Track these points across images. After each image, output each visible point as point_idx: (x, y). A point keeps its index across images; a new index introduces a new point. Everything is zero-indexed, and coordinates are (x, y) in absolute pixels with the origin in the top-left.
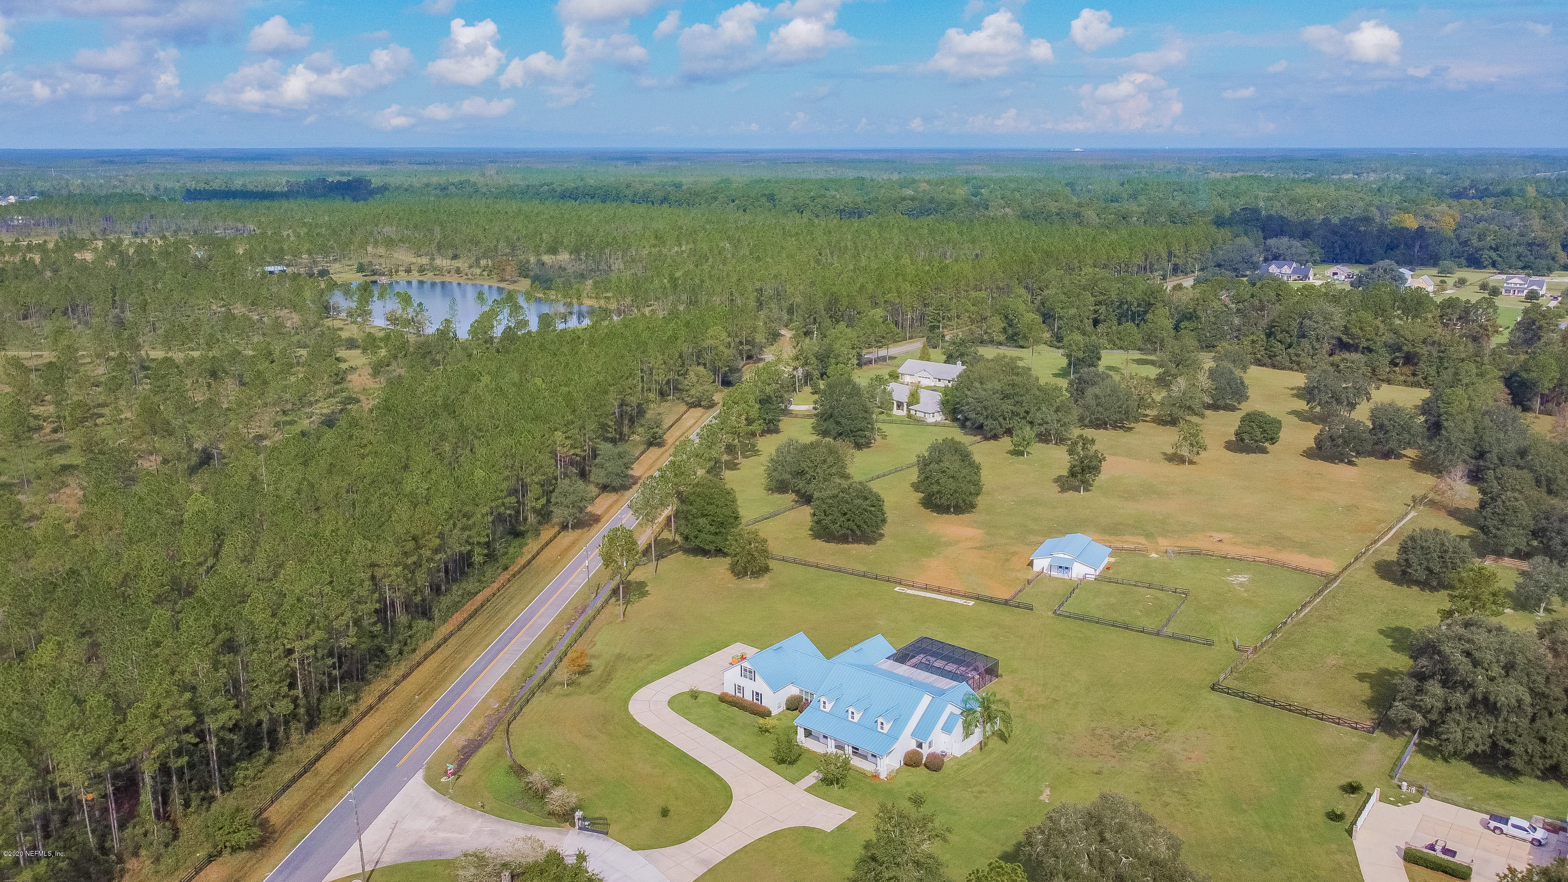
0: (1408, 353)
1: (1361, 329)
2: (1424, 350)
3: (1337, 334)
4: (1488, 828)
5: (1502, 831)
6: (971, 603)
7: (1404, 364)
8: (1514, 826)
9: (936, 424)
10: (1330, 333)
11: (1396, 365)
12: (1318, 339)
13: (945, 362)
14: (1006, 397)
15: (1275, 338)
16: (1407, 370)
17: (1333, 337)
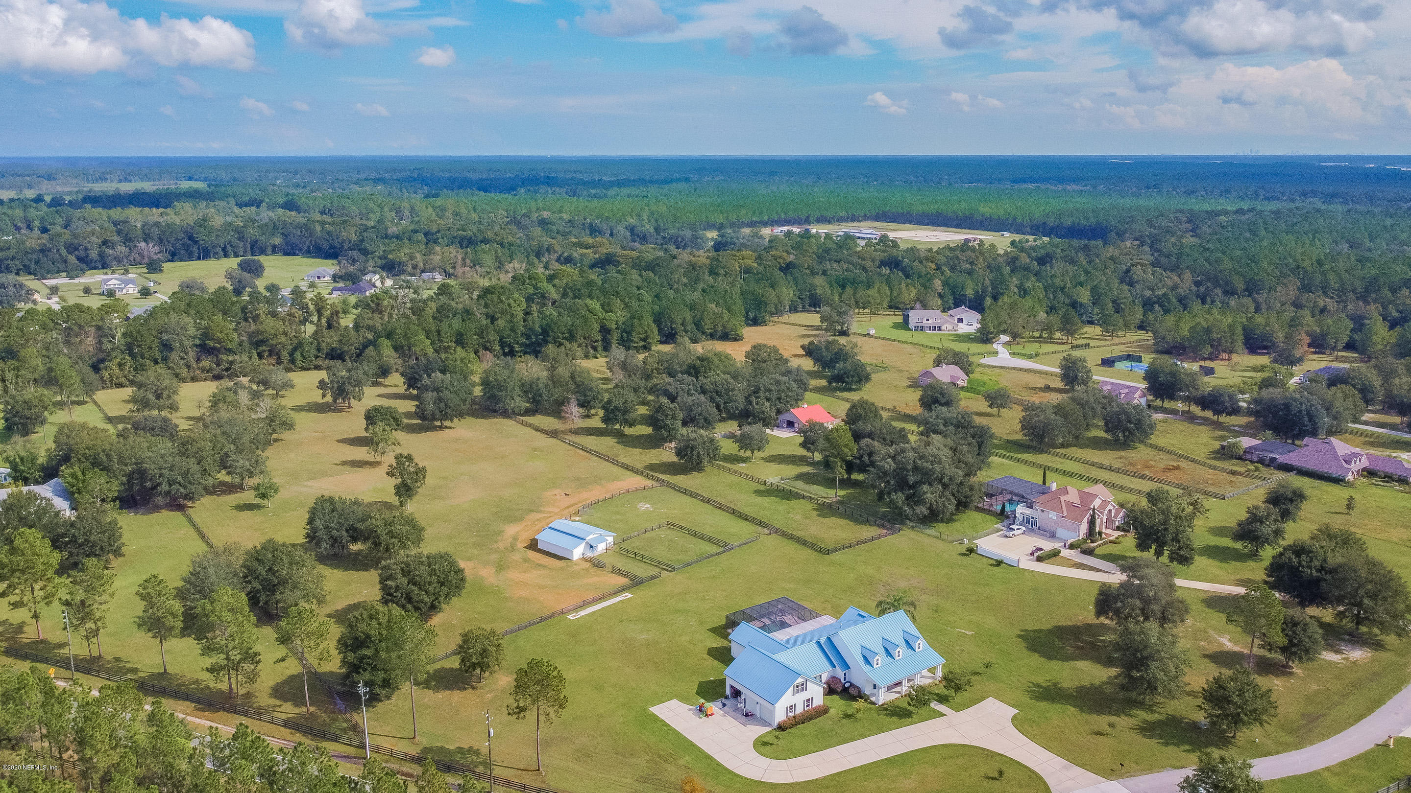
6: (629, 595)
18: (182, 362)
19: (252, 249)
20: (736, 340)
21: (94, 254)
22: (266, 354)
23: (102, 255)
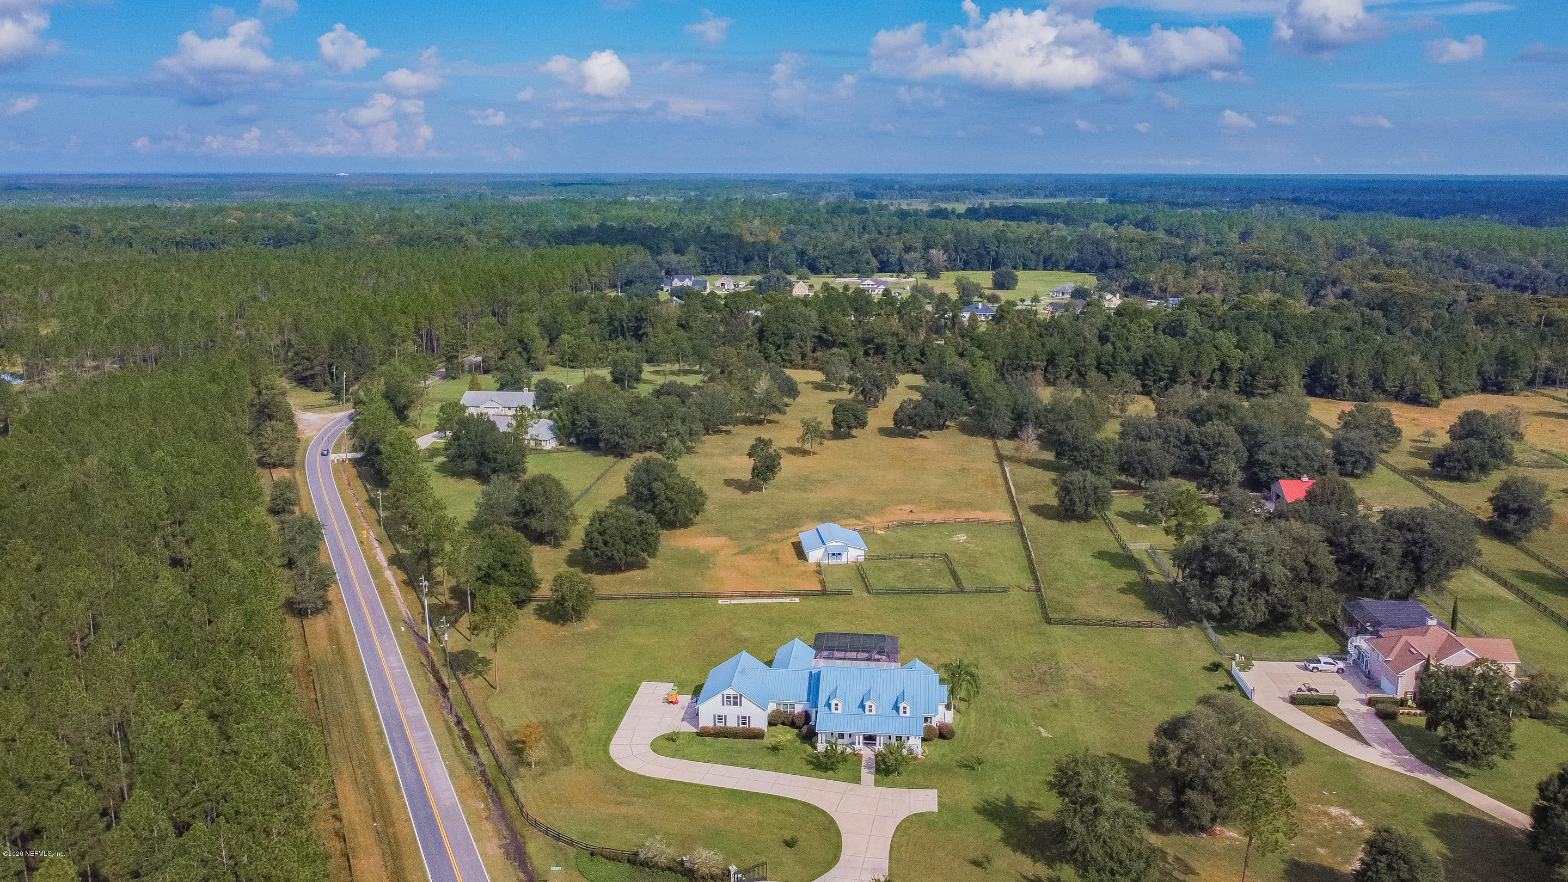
0: (877, 345)
1: (837, 326)
2: (890, 341)
3: (816, 333)
4: (1309, 670)
5: (1317, 668)
6: (797, 600)
7: (874, 354)
8: (1325, 663)
9: (555, 451)
10: (812, 333)
11: (868, 355)
12: (802, 340)
13: (498, 390)
14: (634, 414)
15: (767, 341)
16: (878, 358)
17: (814, 336)
18: (799, 350)
19: (1044, 263)
20: (1427, 405)
21: (893, 259)
22: (872, 352)
23: (900, 260)
